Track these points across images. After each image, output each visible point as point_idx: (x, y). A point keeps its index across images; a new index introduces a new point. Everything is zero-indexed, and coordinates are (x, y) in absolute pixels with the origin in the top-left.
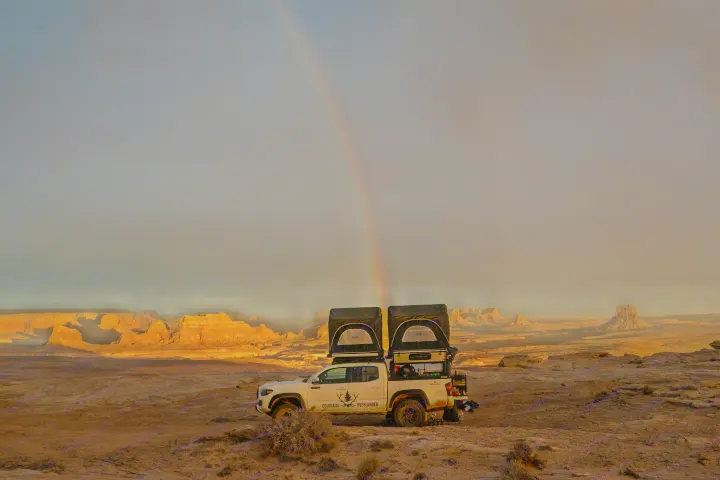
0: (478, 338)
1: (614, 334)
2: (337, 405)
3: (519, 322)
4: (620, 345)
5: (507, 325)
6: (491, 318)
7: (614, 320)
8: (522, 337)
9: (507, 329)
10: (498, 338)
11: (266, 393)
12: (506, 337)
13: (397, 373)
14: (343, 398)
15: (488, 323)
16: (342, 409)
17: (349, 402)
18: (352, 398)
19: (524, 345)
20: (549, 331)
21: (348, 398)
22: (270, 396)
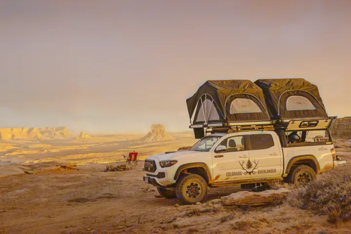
0: (53, 148)
1: (150, 145)
2: (240, 174)
3: (83, 136)
4: (154, 151)
5: (75, 139)
6: (62, 134)
7: (149, 135)
8: (85, 147)
9: (75, 142)
10: (69, 148)
11: (171, 163)
12: (73, 148)
13: (290, 140)
14: (245, 166)
15: (61, 138)
16: (244, 177)
17: (251, 170)
18: (254, 165)
19: (87, 153)
20: (105, 143)
21: (249, 165)
22: (176, 167)
